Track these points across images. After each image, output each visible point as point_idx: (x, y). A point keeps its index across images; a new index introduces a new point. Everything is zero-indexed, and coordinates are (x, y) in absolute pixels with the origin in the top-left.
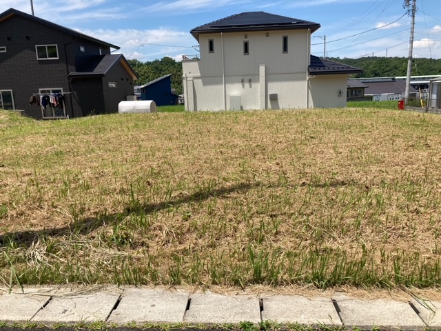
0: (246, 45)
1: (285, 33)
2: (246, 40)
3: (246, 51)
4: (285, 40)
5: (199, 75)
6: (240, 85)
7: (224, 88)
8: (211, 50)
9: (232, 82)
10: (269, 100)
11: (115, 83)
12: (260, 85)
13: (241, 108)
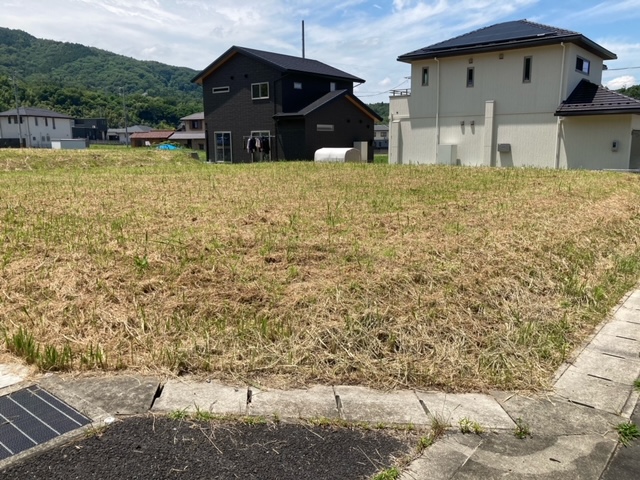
0: (471, 73)
1: (528, 52)
2: (471, 66)
3: (470, 81)
4: (528, 63)
5: (407, 115)
6: (459, 129)
7: (437, 134)
8: (424, 82)
9: (448, 125)
10: (498, 153)
11: (331, 126)
12: (484, 131)
13: (458, 162)
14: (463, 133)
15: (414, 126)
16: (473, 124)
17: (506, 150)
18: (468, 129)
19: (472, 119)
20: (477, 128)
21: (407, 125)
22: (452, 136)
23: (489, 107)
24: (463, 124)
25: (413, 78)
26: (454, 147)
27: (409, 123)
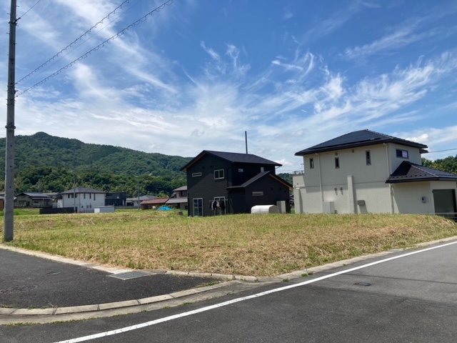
0: (337, 161)
1: (367, 148)
2: (337, 157)
3: (337, 165)
4: (368, 154)
5: (304, 185)
6: (334, 192)
7: (321, 195)
8: (311, 166)
9: (328, 190)
10: (358, 206)
11: (261, 193)
12: (349, 192)
13: (336, 212)
14: (337, 194)
15: (308, 192)
16: (341, 189)
17: (362, 204)
18: (339, 192)
19: (341, 186)
20: (344, 191)
21: (303, 191)
22: (330, 197)
23: (349, 179)
24: (336, 189)
25: (305, 164)
26: (332, 203)
27: (305, 190)
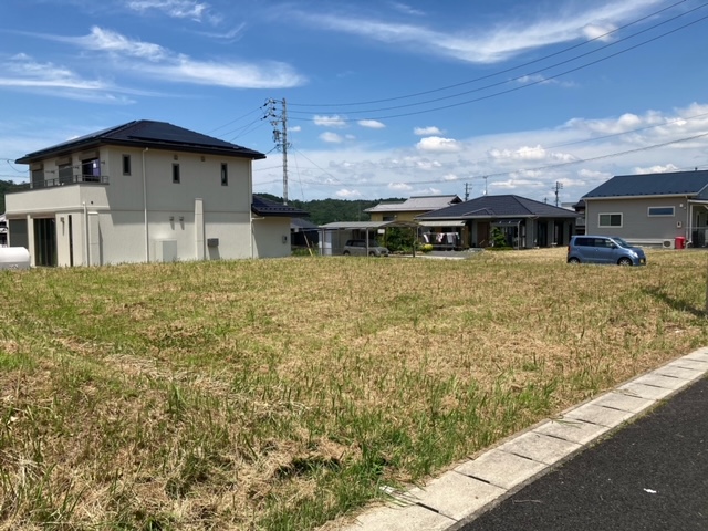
0: (176, 169)
1: (224, 159)
2: (176, 162)
3: (176, 178)
5: (107, 207)
6: (169, 225)
7: (145, 230)
8: (126, 172)
10: (207, 247)
12: (195, 227)
14: (173, 229)
15: (116, 221)
17: (214, 244)
18: (177, 224)
19: (181, 215)
22: (162, 232)
23: (199, 205)
24: (172, 220)
27: (109, 216)
